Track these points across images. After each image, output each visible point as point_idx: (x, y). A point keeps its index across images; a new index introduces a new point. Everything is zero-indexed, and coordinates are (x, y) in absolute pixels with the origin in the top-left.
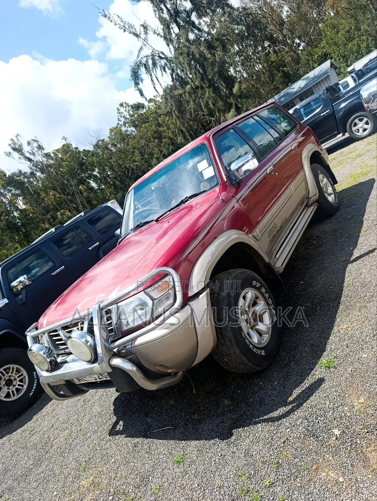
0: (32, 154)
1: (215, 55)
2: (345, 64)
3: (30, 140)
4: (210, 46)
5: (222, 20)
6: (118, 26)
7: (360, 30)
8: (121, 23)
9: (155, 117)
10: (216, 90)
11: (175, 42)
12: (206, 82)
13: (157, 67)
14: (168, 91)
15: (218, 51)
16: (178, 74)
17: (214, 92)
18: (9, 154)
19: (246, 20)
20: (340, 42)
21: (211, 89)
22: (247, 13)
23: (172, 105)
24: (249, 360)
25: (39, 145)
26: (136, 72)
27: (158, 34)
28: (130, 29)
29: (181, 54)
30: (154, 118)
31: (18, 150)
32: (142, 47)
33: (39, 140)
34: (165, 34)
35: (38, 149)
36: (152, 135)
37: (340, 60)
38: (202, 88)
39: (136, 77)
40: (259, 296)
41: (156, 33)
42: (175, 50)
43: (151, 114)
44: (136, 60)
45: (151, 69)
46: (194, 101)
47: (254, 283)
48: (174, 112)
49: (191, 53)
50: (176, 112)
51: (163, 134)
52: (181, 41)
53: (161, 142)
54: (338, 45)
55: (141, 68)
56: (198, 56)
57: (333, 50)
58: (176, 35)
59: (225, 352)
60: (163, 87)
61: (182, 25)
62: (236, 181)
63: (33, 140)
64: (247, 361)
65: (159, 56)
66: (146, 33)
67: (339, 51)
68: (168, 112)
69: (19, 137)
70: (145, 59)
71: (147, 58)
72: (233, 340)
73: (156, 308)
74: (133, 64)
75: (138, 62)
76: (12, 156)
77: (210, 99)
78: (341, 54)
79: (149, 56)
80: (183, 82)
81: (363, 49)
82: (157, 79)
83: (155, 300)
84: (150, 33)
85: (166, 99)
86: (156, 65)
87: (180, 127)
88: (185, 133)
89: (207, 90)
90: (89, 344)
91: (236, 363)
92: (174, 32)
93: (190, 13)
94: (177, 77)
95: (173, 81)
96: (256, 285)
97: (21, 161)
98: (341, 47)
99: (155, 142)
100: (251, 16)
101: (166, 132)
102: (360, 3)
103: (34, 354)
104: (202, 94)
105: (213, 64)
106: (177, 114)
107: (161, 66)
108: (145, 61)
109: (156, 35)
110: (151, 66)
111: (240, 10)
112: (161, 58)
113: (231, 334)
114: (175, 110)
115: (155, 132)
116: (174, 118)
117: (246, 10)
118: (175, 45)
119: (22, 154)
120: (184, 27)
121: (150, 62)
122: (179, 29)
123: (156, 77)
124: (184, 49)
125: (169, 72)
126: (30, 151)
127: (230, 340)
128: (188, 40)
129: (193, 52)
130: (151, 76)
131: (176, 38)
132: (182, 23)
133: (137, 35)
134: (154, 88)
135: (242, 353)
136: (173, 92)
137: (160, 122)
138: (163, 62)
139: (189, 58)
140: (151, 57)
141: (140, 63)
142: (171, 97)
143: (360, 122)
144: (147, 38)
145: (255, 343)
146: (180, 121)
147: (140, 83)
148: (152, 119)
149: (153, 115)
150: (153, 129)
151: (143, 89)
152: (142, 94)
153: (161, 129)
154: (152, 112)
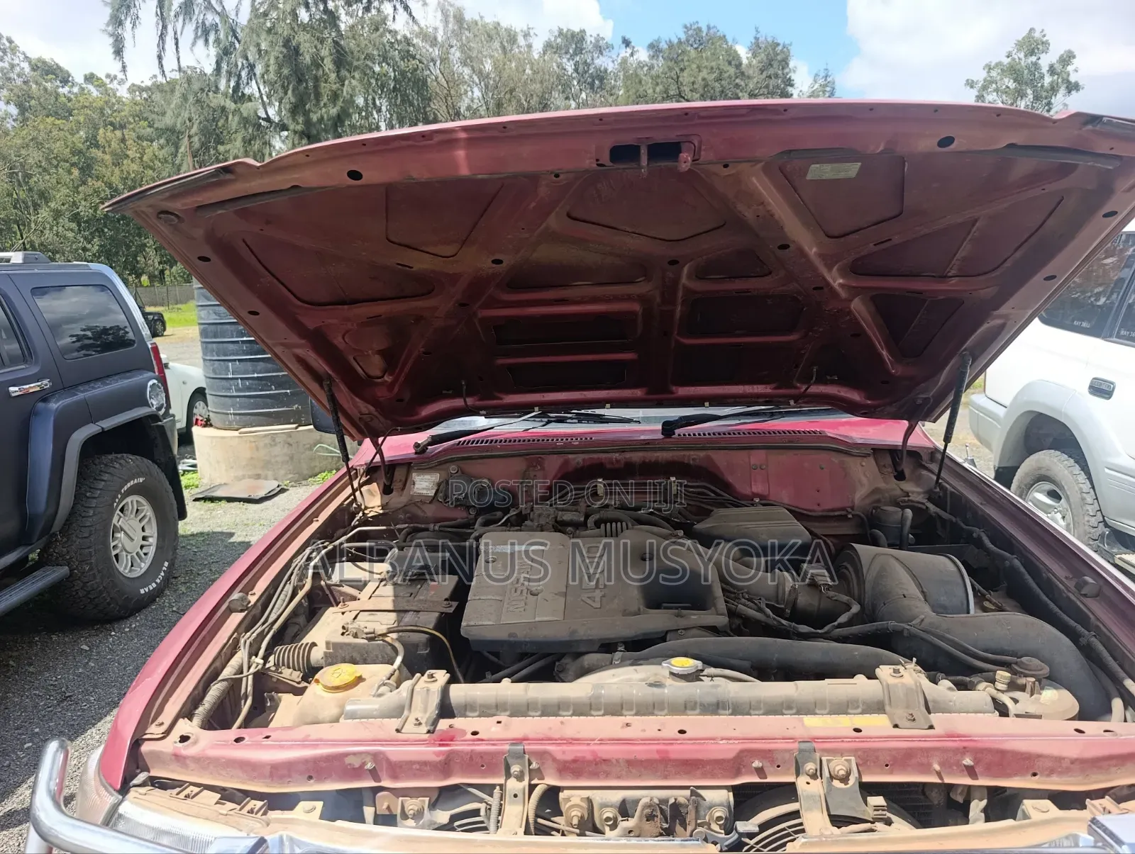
1: (344, 81)
9: (94, 119)
13: (191, 19)
15: (353, 77)
22: (408, 51)
23: (190, 120)
29: (270, 31)
30: (90, 119)
39: (123, 6)
42: (254, 15)
43: (87, 107)
45: (172, 13)
48: (190, 137)
49: (294, 44)
50: (196, 139)
51: (97, 167)
52: (281, 6)
56: (307, 59)
68: (171, 130)
82: (177, 44)
86: (189, 13)
99: (70, 173)
100: (413, 62)
106: (197, 145)
107: (201, 24)
110: (176, 7)
111: (399, 38)
112: (210, 7)
114: (196, 134)
115: (77, 152)
117: (408, 45)
118: (257, 4)
123: (176, 39)
125: (215, 48)
129: (298, 45)
130: (165, 27)
134: (160, 58)
138: (211, 18)
139: (284, 51)
142: (198, 101)
147: (128, 24)
148: (81, 119)
149: (89, 112)
150: (73, 143)
151: (128, 43)
152: (118, 52)
153: (95, 152)
154: (87, 104)
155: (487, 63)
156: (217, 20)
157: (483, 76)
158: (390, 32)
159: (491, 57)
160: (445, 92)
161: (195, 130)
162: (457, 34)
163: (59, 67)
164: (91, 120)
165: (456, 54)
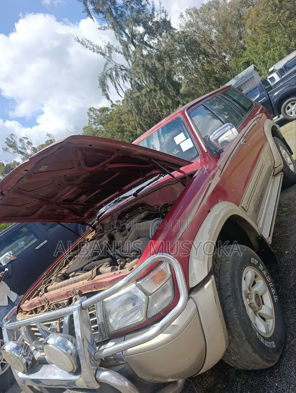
0: (24, 148)
1: (164, 64)
2: (264, 68)
3: (21, 138)
4: (160, 59)
5: (166, 41)
6: (89, 48)
7: (275, 41)
8: (91, 46)
9: (118, 116)
10: (166, 92)
11: (132, 57)
12: (158, 86)
13: (119, 77)
14: (128, 95)
15: (166, 61)
16: (135, 81)
17: (164, 93)
18: (6, 150)
19: (184, 40)
20: (260, 51)
21: (162, 91)
22: (185, 35)
23: (132, 105)
24: (262, 358)
25: (28, 142)
26: (103, 82)
27: (119, 52)
28: (98, 50)
29: (138, 65)
31: (13, 145)
32: (107, 63)
33: (29, 137)
34: (124, 51)
35: (28, 144)
36: (116, 130)
37: (260, 64)
38: (155, 90)
39: (103, 85)
40: (258, 274)
41: (118, 51)
42: (133, 63)
43: (115, 114)
44: (103, 72)
45: (115, 78)
46: (149, 101)
47: (253, 260)
48: (134, 110)
49: (145, 64)
51: (125, 129)
52: (137, 56)
53: (124, 135)
54: (258, 53)
55: (107, 78)
56: (150, 66)
57: (255, 58)
58: (133, 52)
59: (233, 350)
60: (124, 91)
61: (138, 45)
62: (215, 151)
63: (24, 138)
64: (260, 359)
65: (121, 69)
66: (110, 52)
67: (260, 58)
68: (129, 111)
69: (13, 136)
70: (109, 71)
71: (111, 71)
72: (244, 335)
73: (152, 305)
74: (101, 76)
75: (105, 74)
76: (8, 151)
77: (162, 99)
78: (261, 60)
79: (113, 69)
80: (140, 88)
81: (276, 57)
82: (120, 86)
83: (150, 295)
84: (113, 52)
85: (127, 100)
86: (118, 75)
87: (139, 122)
88: (143, 126)
89: (159, 92)
90: (70, 352)
91: (247, 362)
92: (131, 50)
93: (143, 36)
94: (135, 83)
95: (132, 87)
96: (254, 262)
97: (15, 154)
98: (260, 55)
99: (118, 135)
100: (188, 37)
101: (127, 127)
102: (272, 23)
103: (8, 354)
104: (155, 96)
105: (162, 72)
106: (136, 111)
107: (122, 76)
108: (110, 72)
109: (118, 53)
110: (114, 76)
111: (180, 33)
112: (122, 70)
113: (241, 328)
114: (135, 108)
115: (119, 127)
116: (134, 115)
117: (184, 33)
118: (132, 60)
119: (16, 149)
120: (139, 46)
121: (114, 73)
122: (135, 47)
123: (119, 85)
124: (140, 61)
125: (128, 80)
126: (21, 146)
127: (240, 336)
128: (142, 55)
129: (146, 64)
130: (115, 84)
131: (133, 54)
132: (137, 43)
133: (103, 54)
134: (118, 92)
135: (255, 351)
136: (132, 95)
137: (123, 120)
138: (124, 73)
139: (144, 68)
140: (114, 69)
141: (106, 74)
142: (131, 99)
143: (292, 106)
144: (111, 56)
145: (263, 333)
146: (139, 117)
147: (107, 89)
148: (116, 118)
149: (116, 115)
150: (117, 126)
151: (109, 95)
152: (108, 98)
153: (123, 125)
154: (115, 113)
155: (213, 18)
156: (125, 72)
157: (213, 24)
158: (177, 33)
159: (213, 15)
160: (204, 39)
161: (134, 107)
162: (198, 17)
163: (105, 108)
164: (118, 117)
165: (200, 24)
